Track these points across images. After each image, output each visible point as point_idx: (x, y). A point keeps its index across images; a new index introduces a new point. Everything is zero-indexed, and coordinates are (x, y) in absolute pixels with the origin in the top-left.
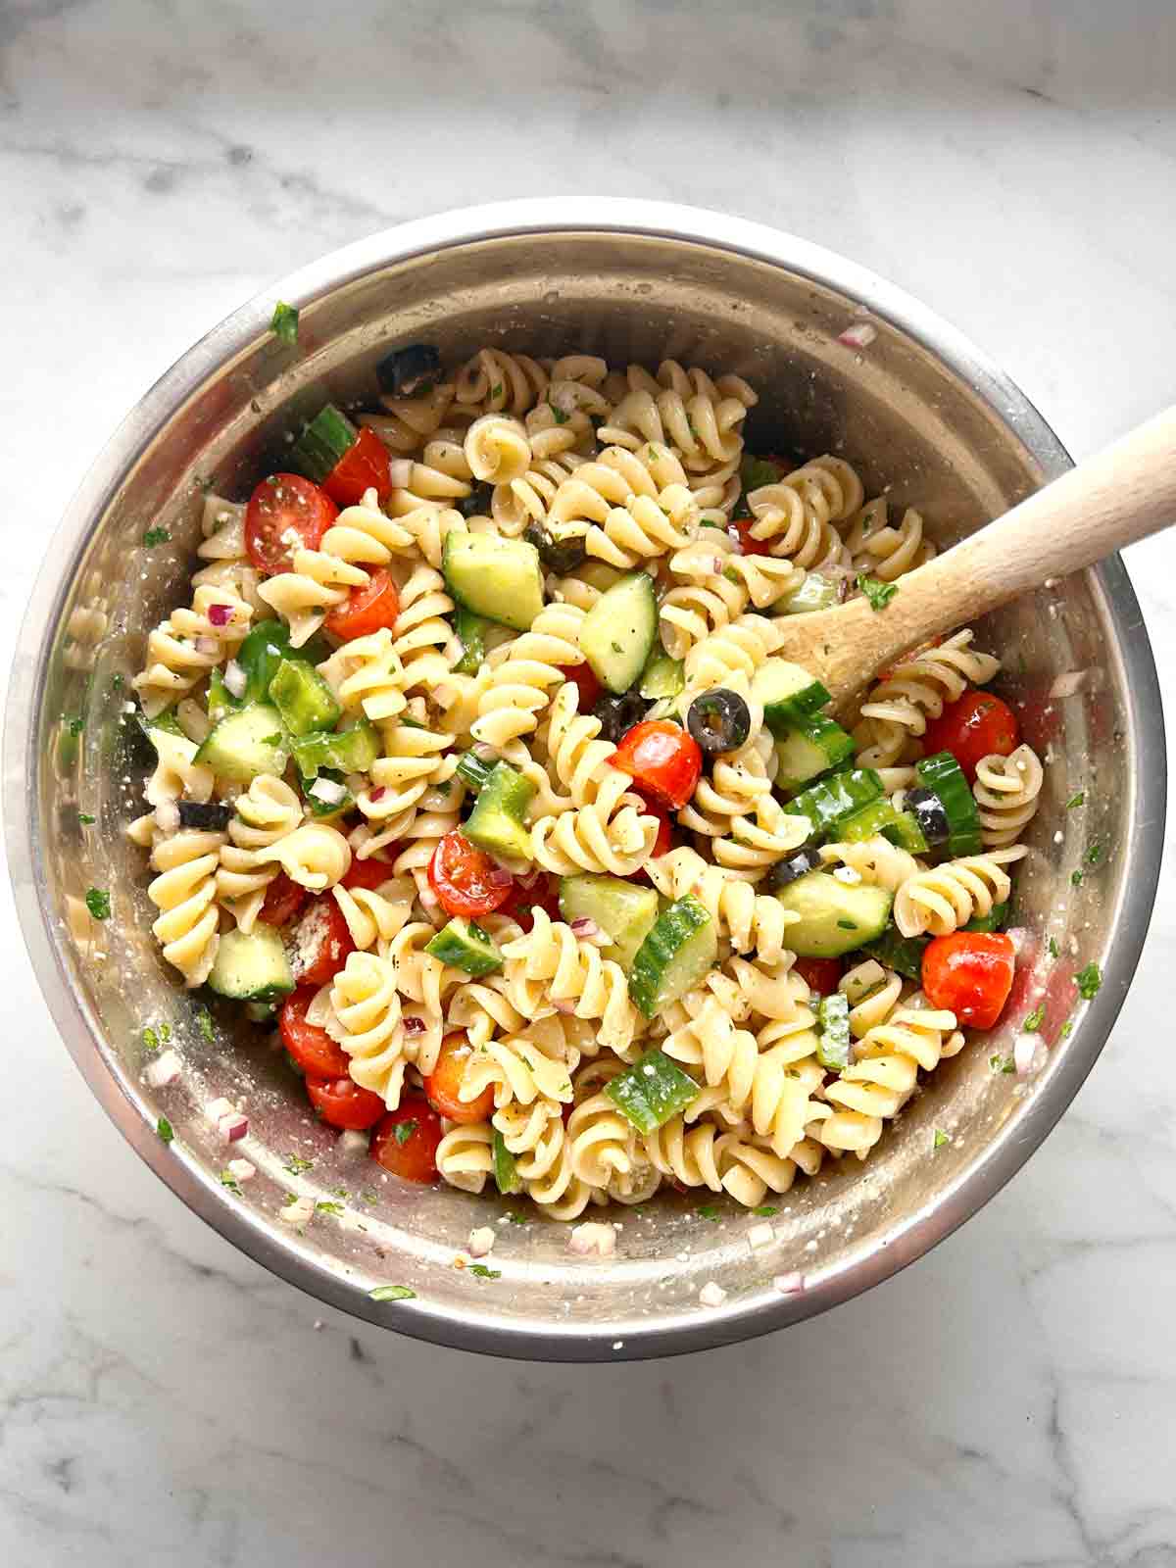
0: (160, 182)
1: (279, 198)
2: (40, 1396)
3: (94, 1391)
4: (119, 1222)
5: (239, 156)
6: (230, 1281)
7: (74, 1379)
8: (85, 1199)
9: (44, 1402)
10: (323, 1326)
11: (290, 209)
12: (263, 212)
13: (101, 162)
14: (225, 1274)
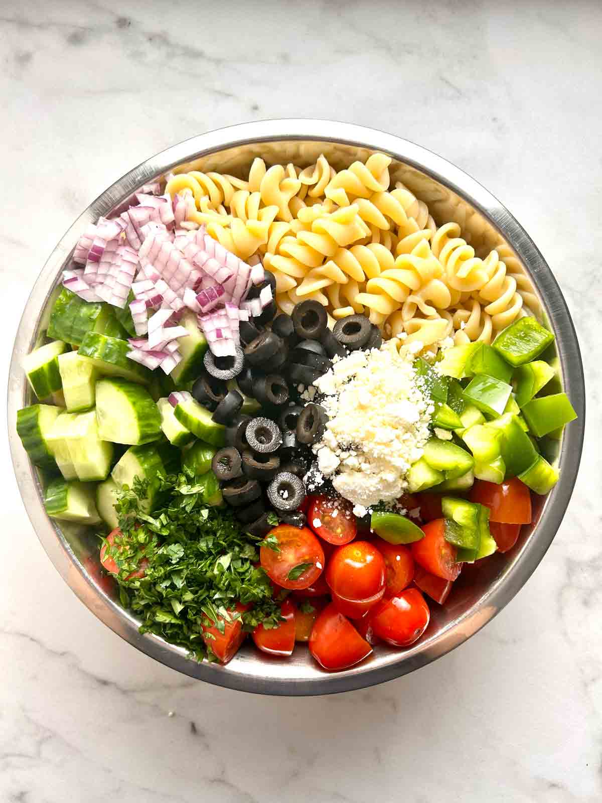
0: (76, 38)
1: (146, 46)
2: (7, 755)
3: (39, 753)
4: (53, 653)
5: (123, 23)
6: (118, 688)
7: (27, 745)
8: (32, 639)
9: (9, 759)
10: (174, 715)
11: (154, 54)
12: (137, 55)
13: (40, 27)
14: (115, 684)
